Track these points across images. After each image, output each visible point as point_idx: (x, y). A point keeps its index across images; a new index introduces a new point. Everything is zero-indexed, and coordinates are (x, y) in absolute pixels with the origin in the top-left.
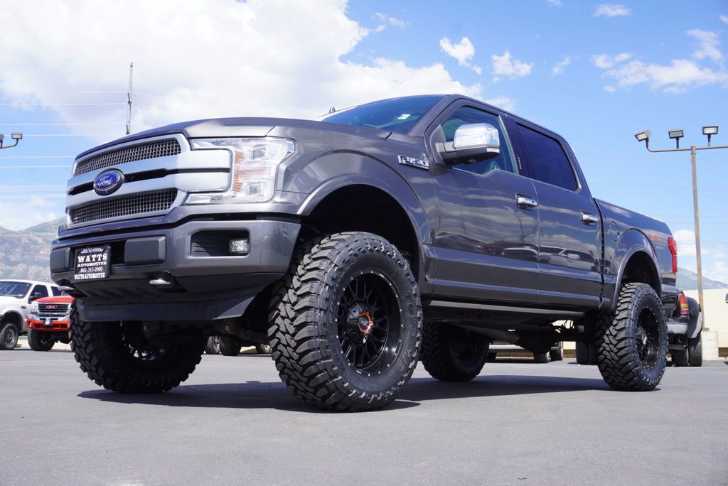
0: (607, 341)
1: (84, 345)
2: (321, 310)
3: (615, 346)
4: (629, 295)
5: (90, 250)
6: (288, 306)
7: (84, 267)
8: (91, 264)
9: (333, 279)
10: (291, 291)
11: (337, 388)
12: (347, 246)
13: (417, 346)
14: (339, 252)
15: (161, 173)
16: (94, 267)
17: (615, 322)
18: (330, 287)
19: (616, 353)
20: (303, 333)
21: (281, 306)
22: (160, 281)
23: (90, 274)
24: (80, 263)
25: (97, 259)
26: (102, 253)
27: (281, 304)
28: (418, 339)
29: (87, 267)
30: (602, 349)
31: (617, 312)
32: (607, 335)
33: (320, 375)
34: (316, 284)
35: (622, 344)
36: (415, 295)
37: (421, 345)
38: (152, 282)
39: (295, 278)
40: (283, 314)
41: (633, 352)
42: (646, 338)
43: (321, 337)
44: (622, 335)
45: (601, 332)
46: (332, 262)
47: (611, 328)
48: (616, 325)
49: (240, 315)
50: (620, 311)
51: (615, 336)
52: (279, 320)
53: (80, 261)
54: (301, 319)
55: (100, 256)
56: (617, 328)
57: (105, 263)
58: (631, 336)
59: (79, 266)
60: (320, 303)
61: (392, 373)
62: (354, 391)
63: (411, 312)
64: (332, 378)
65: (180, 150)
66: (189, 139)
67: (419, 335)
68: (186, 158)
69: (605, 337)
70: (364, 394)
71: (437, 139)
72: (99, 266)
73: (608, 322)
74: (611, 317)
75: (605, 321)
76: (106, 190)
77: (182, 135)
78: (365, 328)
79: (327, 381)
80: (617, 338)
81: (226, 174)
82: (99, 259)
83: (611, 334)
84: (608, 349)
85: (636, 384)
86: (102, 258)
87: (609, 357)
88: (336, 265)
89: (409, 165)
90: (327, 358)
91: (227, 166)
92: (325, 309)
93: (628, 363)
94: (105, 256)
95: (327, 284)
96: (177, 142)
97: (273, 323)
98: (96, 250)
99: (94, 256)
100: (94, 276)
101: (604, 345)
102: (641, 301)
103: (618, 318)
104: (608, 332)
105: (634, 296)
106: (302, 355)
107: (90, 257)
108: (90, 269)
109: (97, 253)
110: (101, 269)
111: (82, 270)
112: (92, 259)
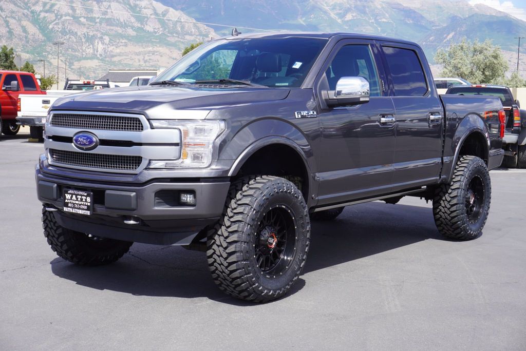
0: (443, 205)
1: (56, 236)
2: (245, 242)
3: (449, 209)
4: (462, 169)
5: (76, 192)
6: (222, 238)
7: (71, 203)
8: (77, 202)
9: (253, 220)
10: (223, 228)
11: (254, 290)
12: (262, 193)
13: (306, 250)
14: (257, 199)
15: (129, 144)
16: (80, 205)
17: (450, 191)
18: (251, 226)
19: (449, 215)
20: (233, 258)
21: (216, 237)
22: (132, 222)
23: (77, 210)
24: (68, 199)
25: (82, 200)
26: (86, 196)
27: (217, 236)
28: (307, 246)
29: (74, 204)
30: (438, 210)
31: (452, 183)
32: (444, 201)
33: (243, 285)
34: (242, 225)
35: (454, 208)
36: (306, 215)
37: (309, 249)
38: (126, 222)
39: (226, 218)
40: (218, 243)
41: (462, 214)
42: (473, 199)
43: (245, 260)
44: (455, 201)
45: (439, 197)
46: (252, 208)
47: (447, 195)
48: (451, 193)
49: (188, 244)
50: (454, 182)
51: (449, 202)
52: (215, 247)
53: (67, 198)
54: (231, 249)
55: (84, 198)
56: (451, 195)
57: (89, 204)
58: (461, 202)
59: (66, 201)
60: (244, 237)
61: (289, 272)
62: (266, 291)
63: (303, 228)
64: (251, 286)
65: (142, 127)
66: (149, 120)
67: (308, 243)
68: (147, 134)
69: (442, 202)
70: (271, 292)
71: (323, 87)
72: (84, 205)
73: (444, 190)
74: (447, 186)
75: (442, 189)
76: (84, 147)
77: (143, 116)
78: (272, 244)
79: (248, 288)
80: (451, 204)
81: (178, 147)
82: (84, 200)
83: (446, 200)
84: (443, 211)
85: (462, 237)
86: (86, 200)
87: (444, 217)
88: (254, 210)
89: (303, 117)
90: (249, 273)
91: (178, 141)
92: (248, 241)
93: (457, 222)
94: (89, 199)
95: (248, 224)
96: (139, 121)
97: (210, 247)
98: (80, 193)
99: (79, 197)
100: (80, 212)
101: (440, 207)
102: (471, 173)
103: (452, 187)
104: (444, 198)
105: (466, 170)
106: (232, 272)
107: (76, 197)
108: (76, 206)
109: (82, 195)
110: (86, 207)
111: (69, 205)
112: (77, 199)
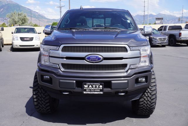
5: (92, 84)
10: (149, 89)
16: (95, 90)
20: (154, 101)
22: (122, 94)
23: (93, 92)
25: (96, 87)
26: (99, 85)
29: (90, 89)
34: (156, 87)
38: (120, 94)
52: (145, 97)
53: (85, 87)
57: (101, 89)
65: (127, 50)
66: (129, 47)
68: (129, 53)
77: (127, 45)
86: (99, 87)
94: (101, 86)
97: (142, 98)
100: (96, 93)
107: (92, 86)
108: (92, 90)
109: (96, 85)
110: (99, 90)
111: (87, 90)
112: (93, 87)
